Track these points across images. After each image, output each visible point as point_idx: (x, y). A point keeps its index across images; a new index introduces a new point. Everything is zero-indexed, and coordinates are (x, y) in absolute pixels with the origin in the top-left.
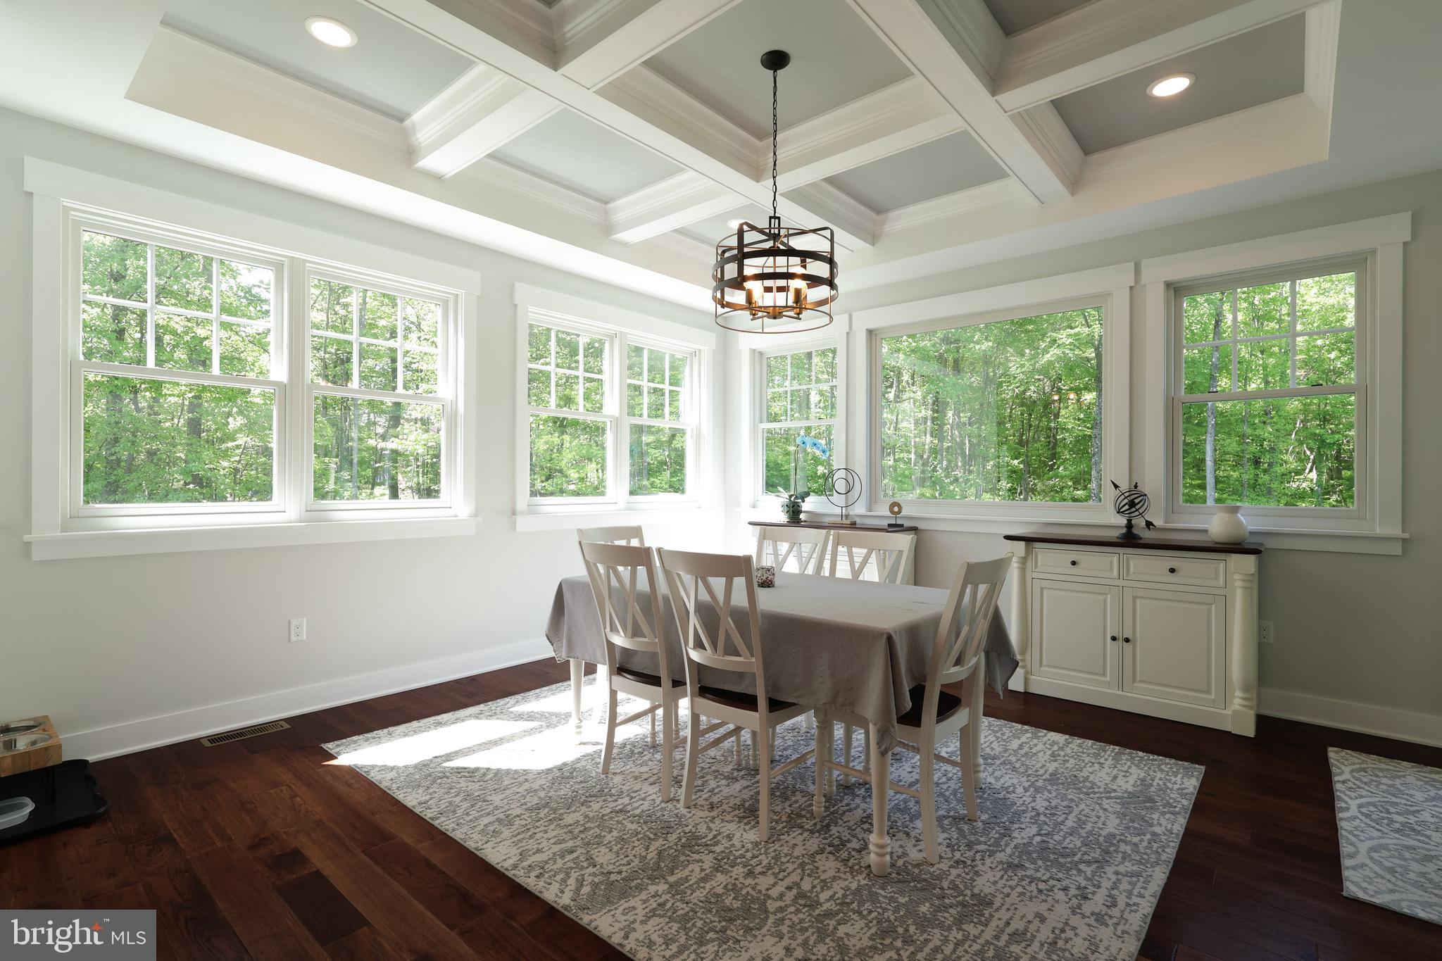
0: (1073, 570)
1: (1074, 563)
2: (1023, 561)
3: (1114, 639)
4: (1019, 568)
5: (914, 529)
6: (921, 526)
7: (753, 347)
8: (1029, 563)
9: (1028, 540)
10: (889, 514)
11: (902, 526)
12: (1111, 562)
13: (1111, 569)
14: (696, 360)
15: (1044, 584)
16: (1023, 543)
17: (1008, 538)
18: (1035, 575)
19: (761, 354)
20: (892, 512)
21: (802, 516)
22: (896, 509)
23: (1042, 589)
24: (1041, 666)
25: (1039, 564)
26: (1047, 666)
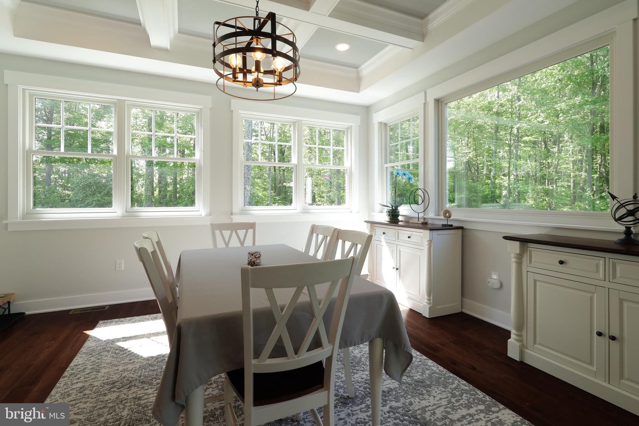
0: (561, 268)
1: (561, 262)
2: (520, 257)
3: (600, 334)
4: (516, 262)
5: (462, 228)
6: (466, 226)
7: (380, 121)
8: (525, 260)
9: (524, 241)
10: (442, 217)
11: (452, 226)
12: (597, 266)
13: (597, 271)
14: (349, 131)
15: (537, 277)
16: (517, 244)
17: (506, 238)
18: (530, 269)
19: (385, 124)
20: (445, 216)
21: (400, 218)
22: (447, 215)
23: (535, 281)
24: (535, 343)
25: (533, 260)
26: (540, 344)
